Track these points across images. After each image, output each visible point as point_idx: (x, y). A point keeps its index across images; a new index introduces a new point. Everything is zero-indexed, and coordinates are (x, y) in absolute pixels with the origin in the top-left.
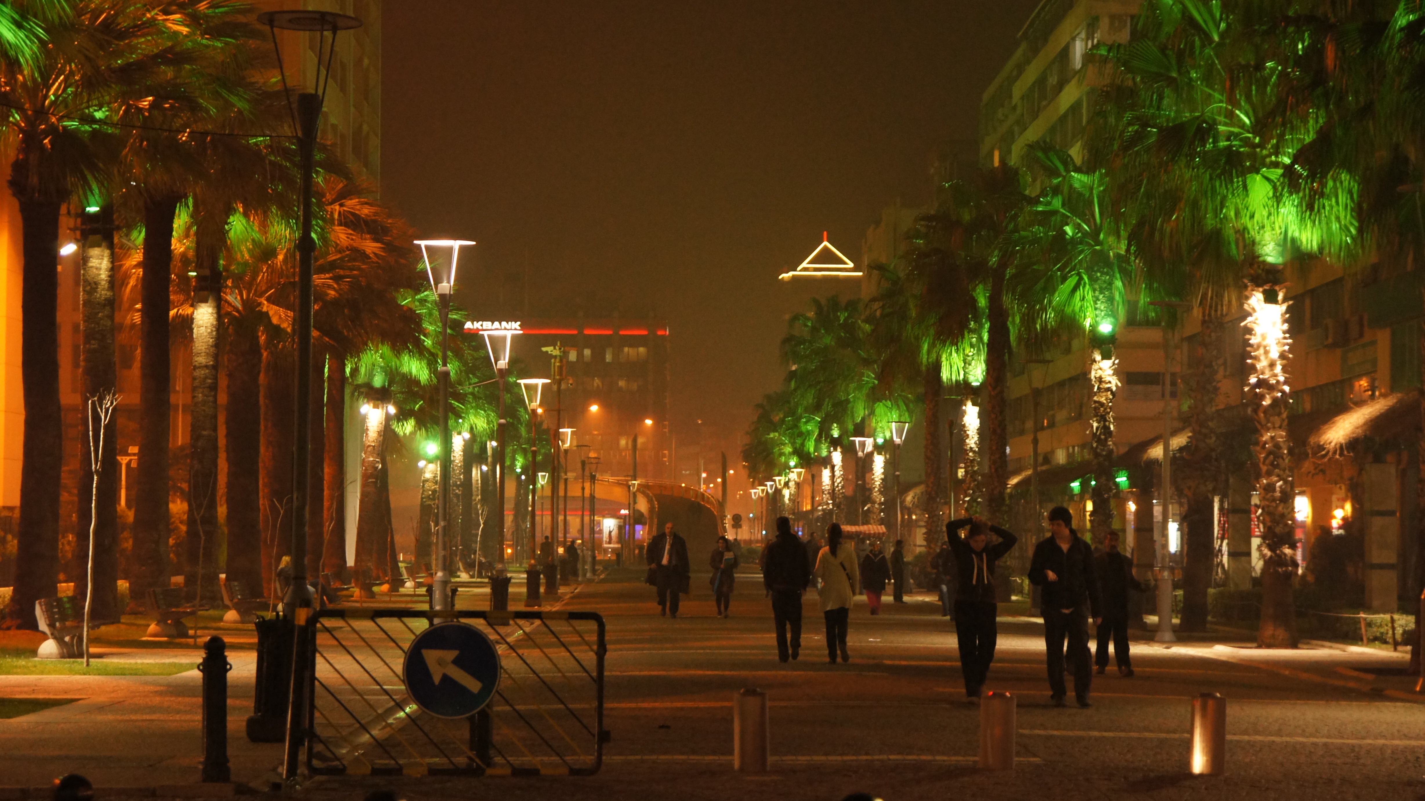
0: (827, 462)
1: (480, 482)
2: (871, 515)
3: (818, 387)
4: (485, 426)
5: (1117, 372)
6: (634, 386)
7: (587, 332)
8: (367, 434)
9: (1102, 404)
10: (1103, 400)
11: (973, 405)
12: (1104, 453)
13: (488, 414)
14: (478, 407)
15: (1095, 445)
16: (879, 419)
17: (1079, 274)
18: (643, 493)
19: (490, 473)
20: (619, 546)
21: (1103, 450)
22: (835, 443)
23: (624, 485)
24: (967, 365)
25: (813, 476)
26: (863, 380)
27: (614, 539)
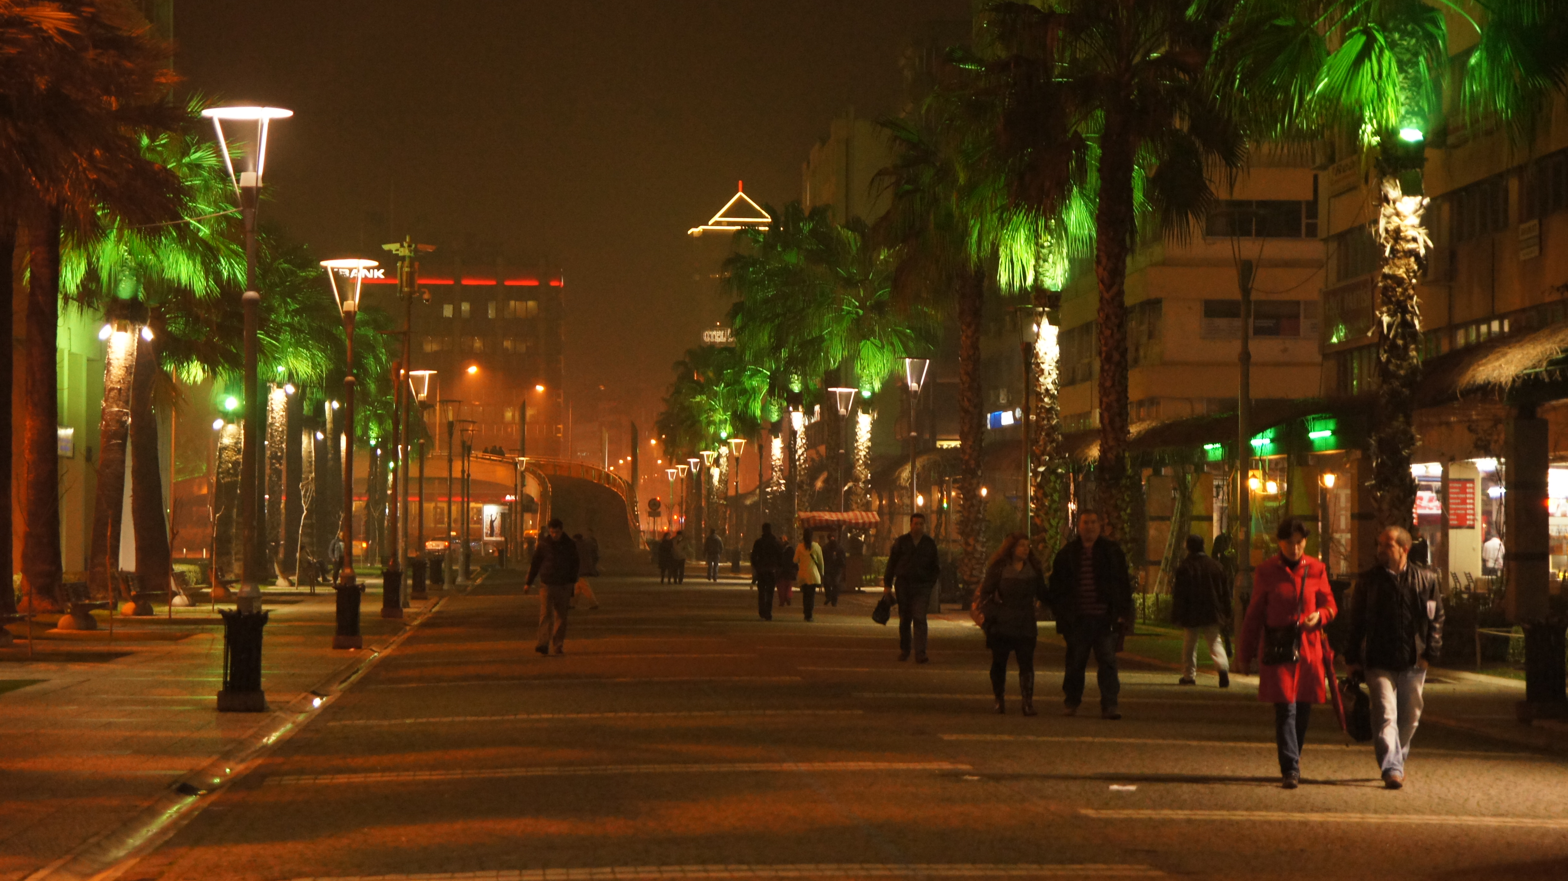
0: (782, 427)
1: (313, 454)
2: (853, 498)
3: (780, 321)
4: (309, 371)
5: (1427, 220)
6: (522, 348)
7: (466, 282)
8: (108, 371)
9: (1399, 281)
10: (1401, 272)
11: (1051, 323)
12: (1402, 372)
13: (314, 355)
14: (298, 344)
15: (1384, 358)
16: (865, 364)
17: (1367, 32)
18: (534, 473)
19: (330, 443)
20: (503, 539)
21: (1399, 367)
22: (795, 400)
23: (510, 463)
24: (1041, 262)
25: (761, 447)
26: (843, 310)
27: (497, 530)
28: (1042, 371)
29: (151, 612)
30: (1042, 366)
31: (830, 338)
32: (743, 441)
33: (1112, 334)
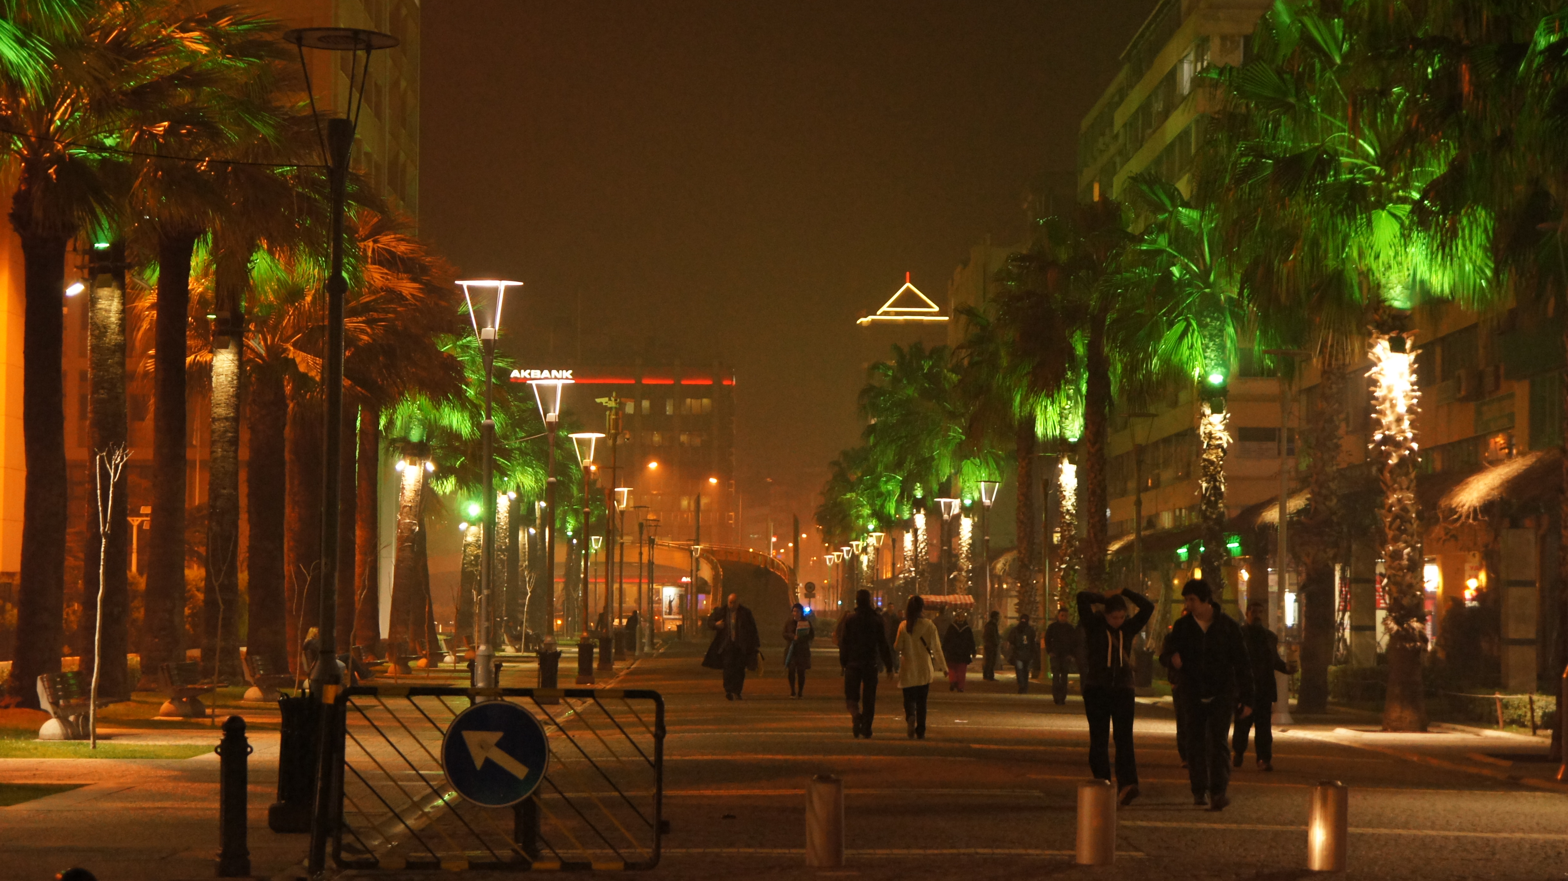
0: (909, 525)
1: (527, 546)
2: (958, 584)
3: (900, 443)
4: (533, 484)
5: (1228, 428)
6: (697, 442)
7: (646, 381)
8: (403, 493)
9: (1212, 463)
10: (1213, 458)
11: (1071, 462)
12: (1214, 516)
14: (525, 464)
16: (966, 479)
17: (1187, 319)
18: (707, 559)
19: (538, 536)
20: (681, 617)
21: (1212, 513)
22: (918, 504)
23: (686, 550)
24: (1064, 420)
25: (894, 541)
26: (949, 436)
27: (675, 609)
28: (1064, 496)
29: (437, 666)
30: (1064, 493)
31: (939, 459)
32: (883, 534)
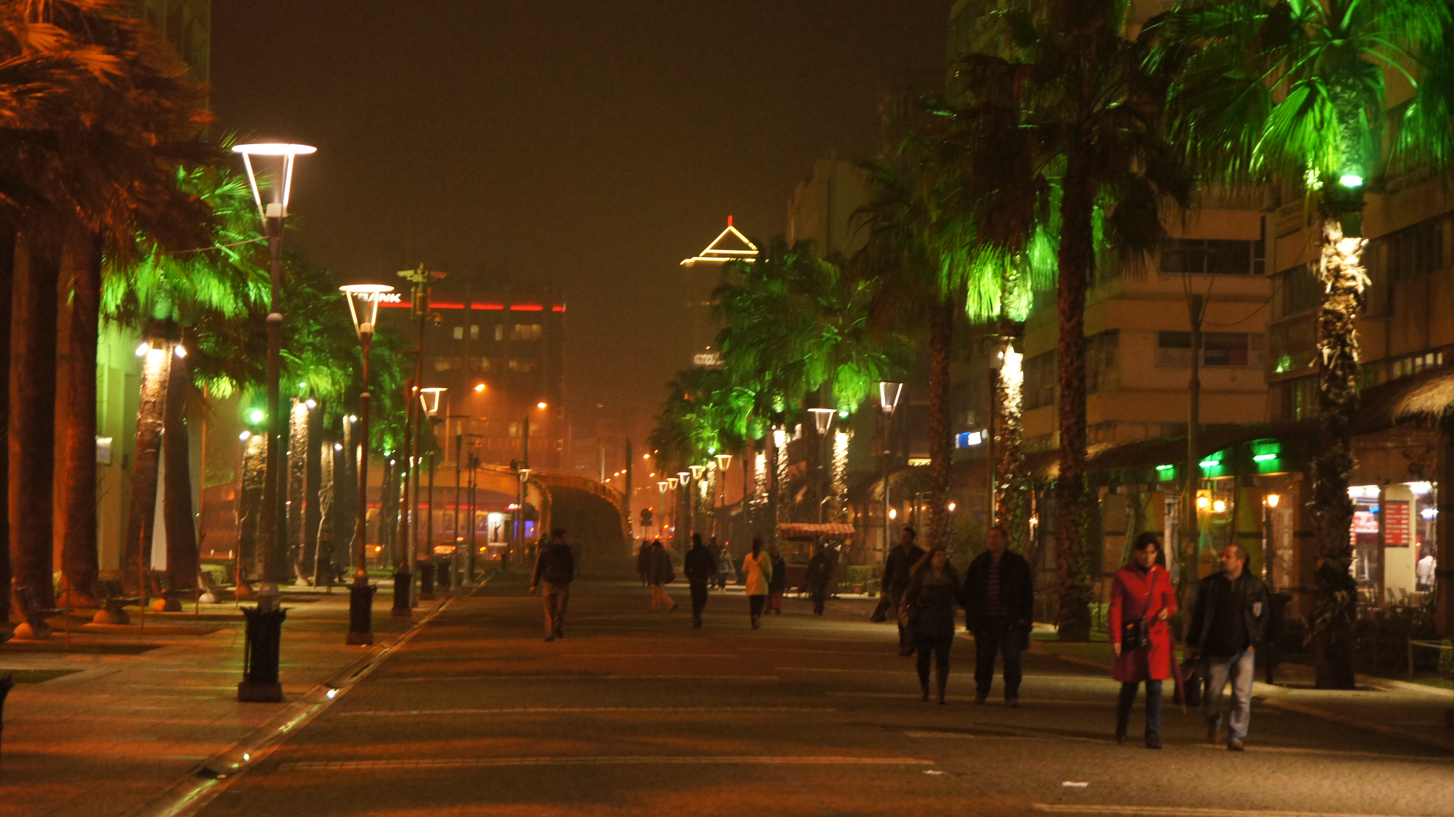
0: (765, 444)
1: (332, 464)
2: (831, 511)
4: (329, 387)
5: (1366, 260)
6: (527, 368)
7: (475, 307)
8: (144, 386)
9: (1339, 316)
10: (1341, 308)
11: (1015, 351)
15: (1324, 387)
16: (842, 385)
17: (1310, 85)
18: (535, 483)
19: (347, 454)
20: (506, 545)
21: (1339, 396)
22: (778, 419)
23: (512, 474)
24: (1007, 294)
25: (746, 463)
26: (823, 337)
27: (500, 536)
28: (1007, 395)
29: (179, 609)
30: (1007, 391)
31: (811, 362)
32: (730, 457)
33: (1072, 362)
